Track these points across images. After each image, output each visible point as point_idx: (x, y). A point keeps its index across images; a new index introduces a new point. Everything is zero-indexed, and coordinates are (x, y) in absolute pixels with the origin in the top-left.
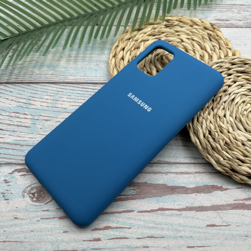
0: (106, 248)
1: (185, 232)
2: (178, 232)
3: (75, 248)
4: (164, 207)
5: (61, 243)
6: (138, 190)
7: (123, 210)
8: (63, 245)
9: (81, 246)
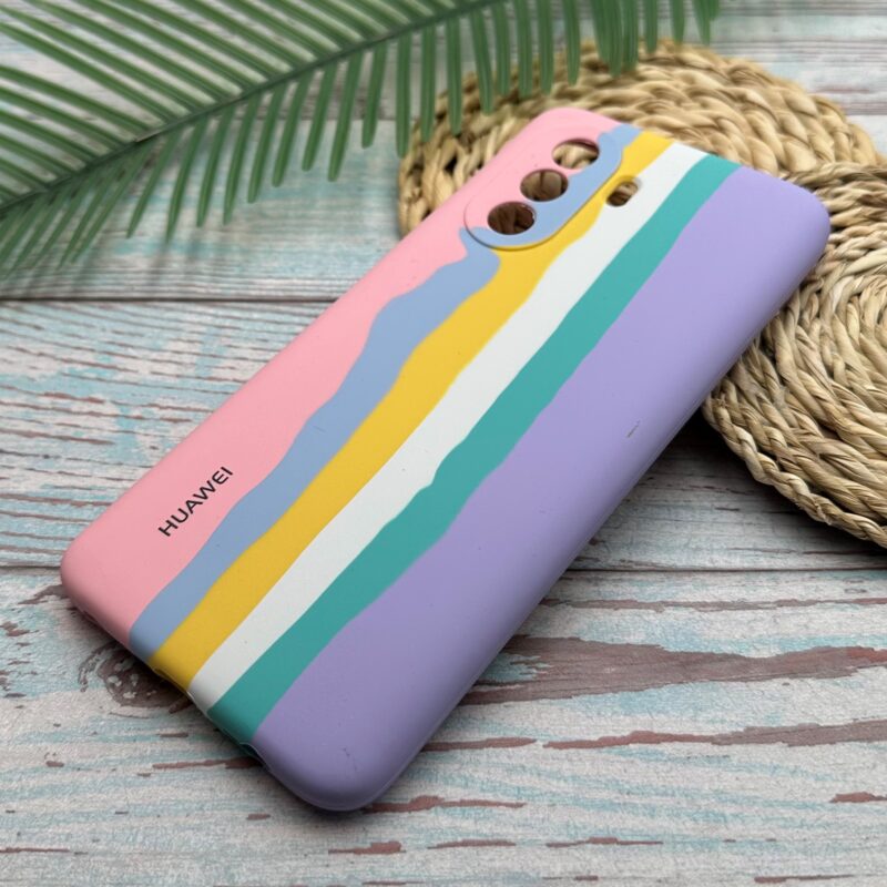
0: (424, 879)
1: (743, 821)
2: (717, 821)
3: (296, 879)
4: (656, 730)
5: (240, 859)
6: (546, 665)
7: (485, 736)
8: (249, 865)
9: (323, 869)
